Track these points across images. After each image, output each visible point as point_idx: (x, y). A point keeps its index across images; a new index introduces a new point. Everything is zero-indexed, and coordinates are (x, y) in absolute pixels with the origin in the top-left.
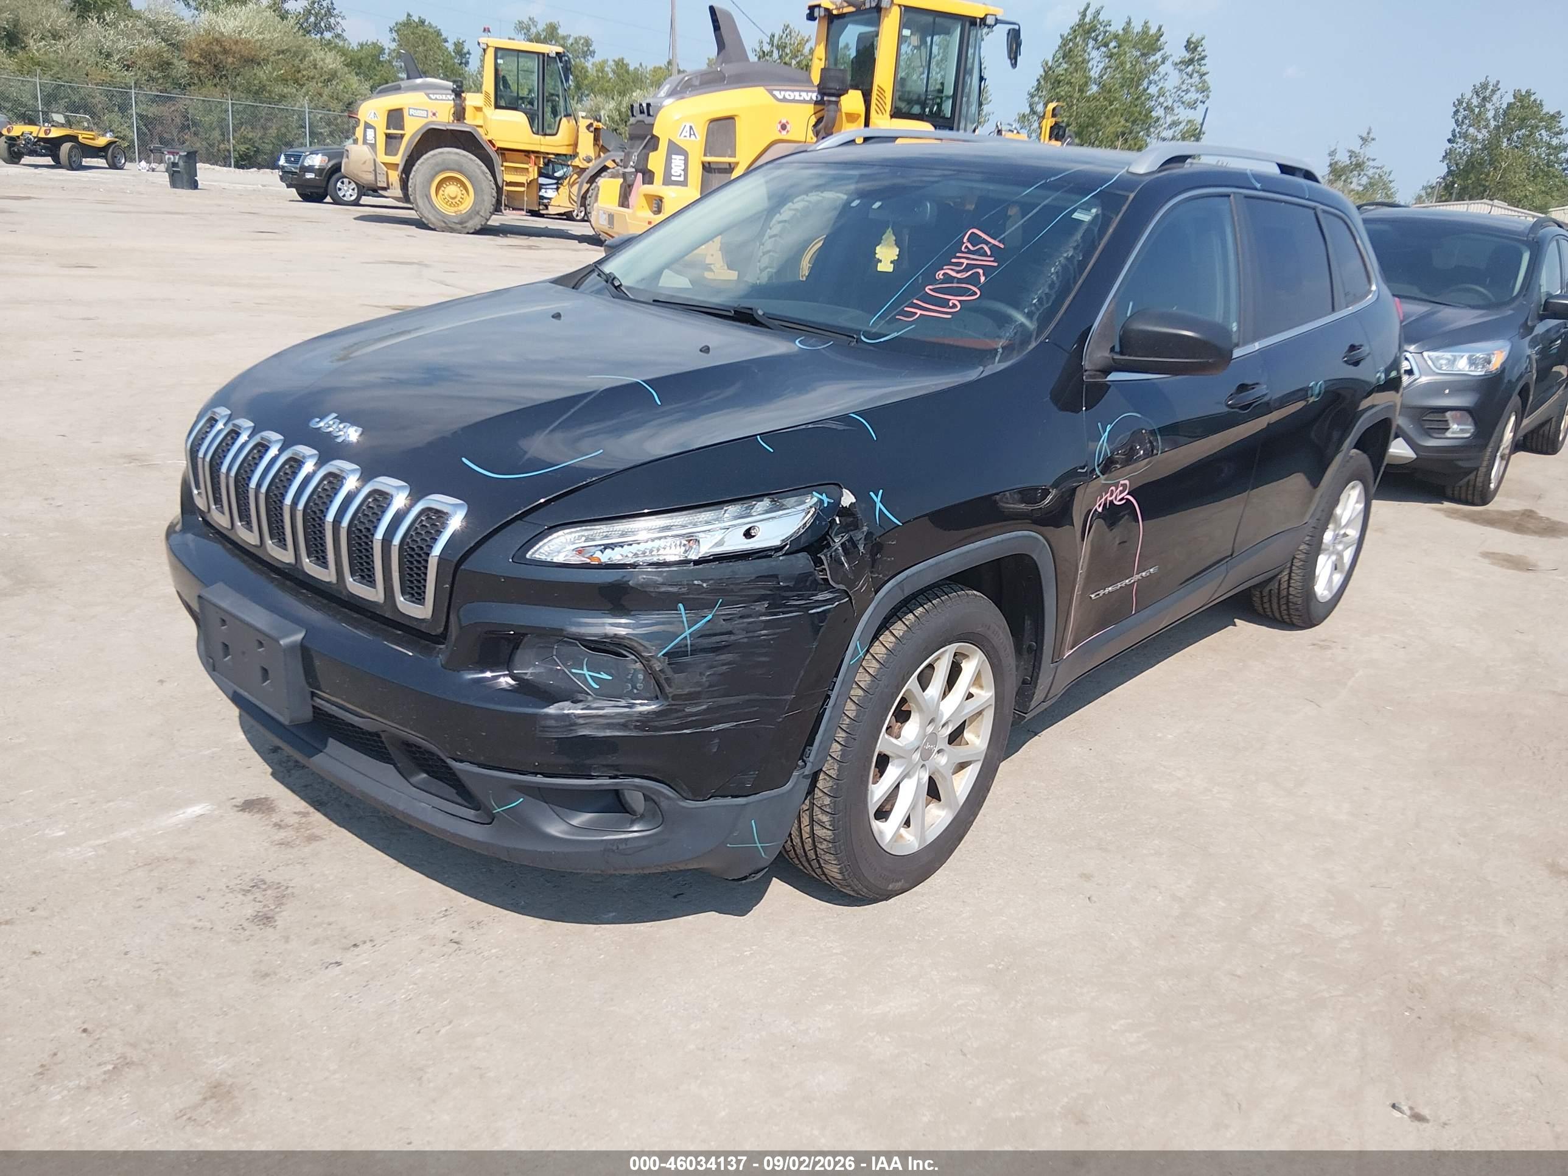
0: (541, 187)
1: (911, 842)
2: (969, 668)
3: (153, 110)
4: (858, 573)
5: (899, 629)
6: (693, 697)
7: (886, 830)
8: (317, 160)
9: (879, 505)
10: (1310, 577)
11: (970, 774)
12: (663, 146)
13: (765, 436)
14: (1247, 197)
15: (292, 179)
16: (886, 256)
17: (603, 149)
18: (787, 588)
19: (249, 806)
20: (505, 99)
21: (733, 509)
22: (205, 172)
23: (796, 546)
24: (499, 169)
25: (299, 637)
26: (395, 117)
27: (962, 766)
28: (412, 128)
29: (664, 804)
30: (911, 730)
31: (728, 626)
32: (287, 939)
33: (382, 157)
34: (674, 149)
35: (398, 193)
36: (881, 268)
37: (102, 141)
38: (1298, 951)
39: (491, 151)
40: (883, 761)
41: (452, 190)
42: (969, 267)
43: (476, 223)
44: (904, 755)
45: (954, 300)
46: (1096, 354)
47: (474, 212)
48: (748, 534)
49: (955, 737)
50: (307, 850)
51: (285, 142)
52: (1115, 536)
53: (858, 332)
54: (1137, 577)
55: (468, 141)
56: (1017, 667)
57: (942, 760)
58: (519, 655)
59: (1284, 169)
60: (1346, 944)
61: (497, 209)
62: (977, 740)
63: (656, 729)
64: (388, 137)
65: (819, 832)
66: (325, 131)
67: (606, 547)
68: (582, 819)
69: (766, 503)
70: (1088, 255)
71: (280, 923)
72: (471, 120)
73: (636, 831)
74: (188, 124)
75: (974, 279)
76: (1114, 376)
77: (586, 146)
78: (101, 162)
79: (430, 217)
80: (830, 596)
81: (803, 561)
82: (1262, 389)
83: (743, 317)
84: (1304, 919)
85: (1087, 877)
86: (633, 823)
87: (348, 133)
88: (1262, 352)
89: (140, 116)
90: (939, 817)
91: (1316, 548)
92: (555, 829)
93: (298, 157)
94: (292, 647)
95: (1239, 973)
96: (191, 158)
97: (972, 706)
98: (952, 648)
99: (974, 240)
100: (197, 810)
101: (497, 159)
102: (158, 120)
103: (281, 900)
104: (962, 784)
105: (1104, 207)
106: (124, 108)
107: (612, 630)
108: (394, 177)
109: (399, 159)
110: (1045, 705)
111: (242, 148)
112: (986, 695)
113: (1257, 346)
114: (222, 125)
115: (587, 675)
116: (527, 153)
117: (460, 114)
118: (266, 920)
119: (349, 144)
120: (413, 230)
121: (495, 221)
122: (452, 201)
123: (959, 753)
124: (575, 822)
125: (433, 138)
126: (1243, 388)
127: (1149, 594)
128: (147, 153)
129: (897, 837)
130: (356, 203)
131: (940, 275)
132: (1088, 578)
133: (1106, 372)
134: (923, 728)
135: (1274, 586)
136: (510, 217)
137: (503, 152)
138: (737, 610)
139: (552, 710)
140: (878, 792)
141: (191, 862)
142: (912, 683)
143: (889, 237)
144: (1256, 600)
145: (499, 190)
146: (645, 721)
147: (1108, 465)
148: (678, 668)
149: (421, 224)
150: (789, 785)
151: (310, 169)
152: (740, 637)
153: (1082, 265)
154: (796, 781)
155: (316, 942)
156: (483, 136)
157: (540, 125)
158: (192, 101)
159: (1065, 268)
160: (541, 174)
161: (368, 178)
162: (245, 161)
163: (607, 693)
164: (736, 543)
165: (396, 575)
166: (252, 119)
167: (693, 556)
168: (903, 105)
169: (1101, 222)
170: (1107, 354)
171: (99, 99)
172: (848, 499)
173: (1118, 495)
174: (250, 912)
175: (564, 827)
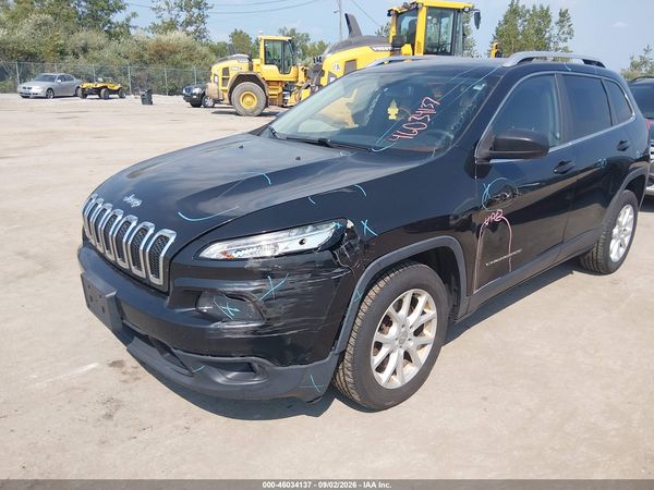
0: (284, 96)
1: (397, 382)
2: (422, 301)
3: (136, 75)
4: (354, 258)
5: (382, 284)
6: (277, 319)
7: (383, 378)
8: (197, 90)
9: (366, 227)
10: (607, 251)
11: (427, 349)
12: (326, 74)
13: (312, 197)
14: (564, 75)
15: (188, 99)
16: (393, 112)
17: (309, 78)
18: (320, 267)
19: (114, 364)
20: (268, 60)
21: (295, 231)
22: (155, 98)
23: (325, 247)
24: (266, 89)
25: (114, 293)
26: (226, 71)
27: (423, 346)
28: (233, 75)
29: (267, 368)
30: (393, 330)
31: (291, 286)
32: (116, 426)
33: (221, 88)
34: (331, 75)
35: (228, 102)
36: (390, 118)
37: (116, 88)
38: (587, 436)
39: (264, 82)
40: (379, 346)
41: (248, 99)
42: (423, 115)
43: (258, 112)
44: (390, 342)
45: (415, 130)
46: (481, 152)
47: (257, 108)
48: (301, 243)
49: (418, 332)
50: (134, 384)
51: (187, 84)
52: (495, 236)
53: (370, 147)
54: (510, 255)
55: (254, 79)
56: (449, 299)
57: (411, 344)
58: (201, 301)
59: (586, 61)
60: (613, 433)
61: (266, 106)
62: (430, 334)
63: (260, 334)
64: (223, 79)
65: (348, 379)
66: (203, 78)
67: (238, 250)
68: (232, 375)
69: (310, 228)
70: (479, 106)
71: (115, 418)
72: (255, 70)
73: (256, 381)
74: (150, 79)
75: (425, 120)
76: (492, 161)
77: (302, 78)
78: (117, 96)
79: (240, 111)
80: (340, 270)
81: (327, 255)
82: (572, 164)
83: (322, 143)
84: (592, 420)
85: (485, 399)
86: (255, 377)
87: (208, 79)
88: (572, 147)
89: (132, 77)
90: (411, 371)
91: (609, 237)
92: (220, 380)
93: (190, 90)
94: (111, 297)
95: (557, 448)
96: (150, 92)
97: (424, 319)
98: (410, 292)
99: (427, 102)
100: (92, 366)
101: (266, 85)
102: (139, 78)
103: (118, 407)
104: (423, 355)
105: (488, 83)
106: (125, 74)
107: (237, 289)
108: (226, 95)
109: (227, 88)
110: (466, 316)
111: (171, 88)
112: (432, 313)
113: (570, 144)
114: (163, 78)
115: (229, 310)
116: (278, 81)
117: (251, 68)
118: (109, 416)
119: (209, 84)
120: (233, 116)
121: (266, 110)
122: (249, 104)
123: (421, 340)
124: (229, 376)
125: (241, 78)
126: (562, 164)
127: (517, 262)
128: (135, 92)
129: (389, 380)
130: (213, 107)
131: (410, 119)
132: (483, 256)
133: (488, 159)
134: (399, 329)
135: (590, 255)
136: (272, 109)
137: (268, 82)
138: (296, 278)
139: (212, 326)
140: (376, 360)
141: (85, 390)
142: (390, 309)
143: (394, 104)
144: (582, 261)
145: (267, 98)
146: (254, 331)
147: (490, 203)
148: (269, 306)
149: (237, 114)
150: (327, 359)
151: (195, 94)
152: (298, 291)
153: (476, 110)
154: (331, 358)
155: (128, 427)
156: (260, 76)
157: (283, 69)
158: (151, 70)
159: (468, 112)
160: (284, 90)
161: (216, 96)
162: (172, 93)
163: (238, 318)
164: (295, 246)
165: (148, 266)
166: (173, 75)
167: (277, 254)
168: (430, 50)
169: (486, 90)
170: (488, 151)
171: (116, 71)
172: (350, 224)
173: (497, 217)
174: (104, 412)
175: (224, 379)
